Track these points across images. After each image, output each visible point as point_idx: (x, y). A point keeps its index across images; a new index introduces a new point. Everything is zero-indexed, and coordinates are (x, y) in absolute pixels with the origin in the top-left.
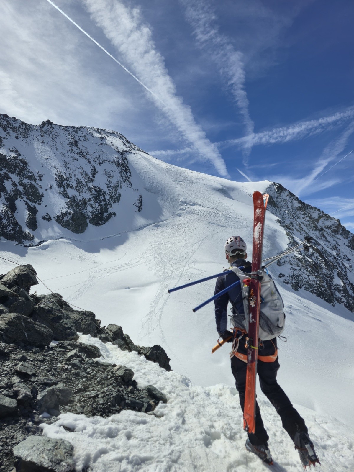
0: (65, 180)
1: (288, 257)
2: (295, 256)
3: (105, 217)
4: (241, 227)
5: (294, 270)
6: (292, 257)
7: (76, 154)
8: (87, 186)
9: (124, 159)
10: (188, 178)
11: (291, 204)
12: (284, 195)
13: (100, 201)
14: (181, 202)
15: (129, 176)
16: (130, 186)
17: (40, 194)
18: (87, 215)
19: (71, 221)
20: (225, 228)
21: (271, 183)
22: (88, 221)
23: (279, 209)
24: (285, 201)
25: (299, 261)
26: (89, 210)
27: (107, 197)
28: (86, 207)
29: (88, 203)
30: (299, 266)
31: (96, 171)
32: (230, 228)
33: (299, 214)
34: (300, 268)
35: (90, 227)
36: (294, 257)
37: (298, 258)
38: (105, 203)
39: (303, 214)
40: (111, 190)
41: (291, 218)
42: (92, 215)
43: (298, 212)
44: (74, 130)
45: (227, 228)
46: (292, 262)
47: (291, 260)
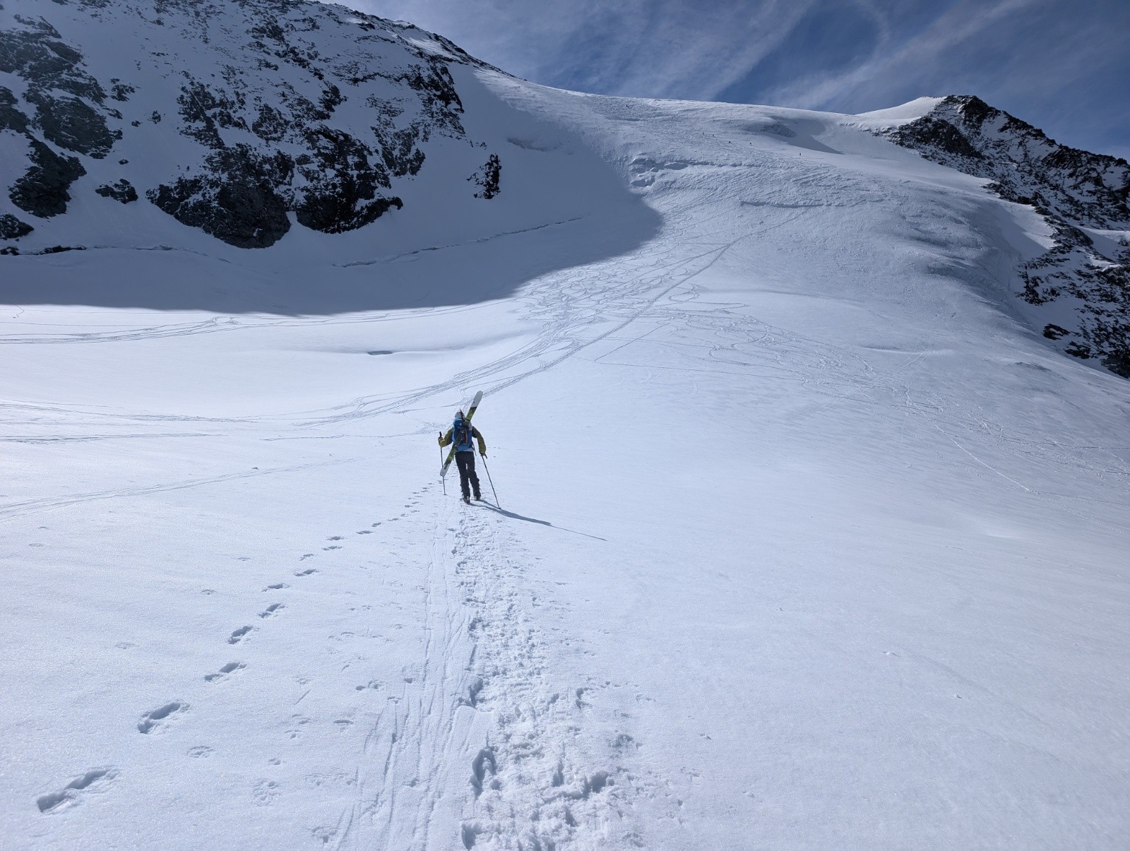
0: (214, 105)
1: (1062, 274)
2: (1092, 268)
3: (362, 209)
4: (863, 200)
5: (1097, 313)
6: (1079, 273)
7: (272, 54)
8: (299, 125)
9: (439, 71)
10: (658, 111)
11: (1021, 151)
12: (990, 129)
13: (347, 166)
14: (636, 162)
15: (454, 112)
16: (457, 134)
17: (108, 131)
18: (292, 200)
19: (215, 204)
20: (803, 209)
21: (943, 98)
22: (292, 216)
23: (987, 161)
24: (999, 144)
25: (1111, 280)
26: (297, 187)
27: (374, 160)
28: (288, 179)
29: (296, 166)
30: (1115, 300)
31: (341, 97)
32: (824, 207)
33: (1057, 178)
34: (1118, 306)
35: (298, 231)
36: (1085, 270)
37: (1104, 274)
38: (362, 172)
39: (1071, 175)
40: (390, 142)
41: (1035, 184)
42: (306, 197)
43: (1053, 172)
44: (274, 5)
45: (812, 210)
46: (1081, 289)
47: (1078, 283)
